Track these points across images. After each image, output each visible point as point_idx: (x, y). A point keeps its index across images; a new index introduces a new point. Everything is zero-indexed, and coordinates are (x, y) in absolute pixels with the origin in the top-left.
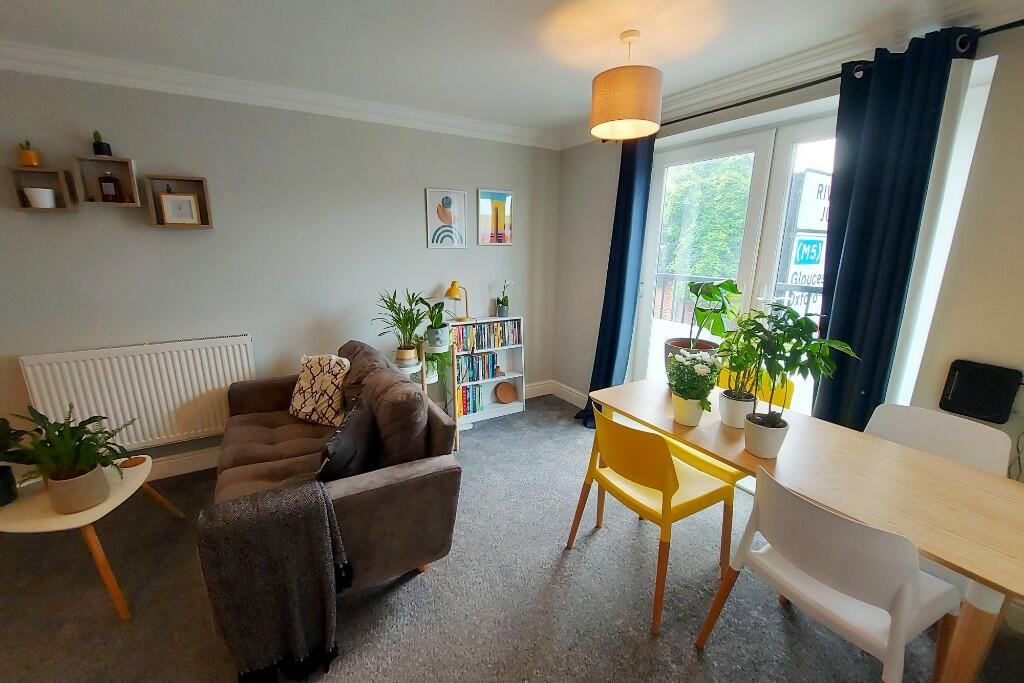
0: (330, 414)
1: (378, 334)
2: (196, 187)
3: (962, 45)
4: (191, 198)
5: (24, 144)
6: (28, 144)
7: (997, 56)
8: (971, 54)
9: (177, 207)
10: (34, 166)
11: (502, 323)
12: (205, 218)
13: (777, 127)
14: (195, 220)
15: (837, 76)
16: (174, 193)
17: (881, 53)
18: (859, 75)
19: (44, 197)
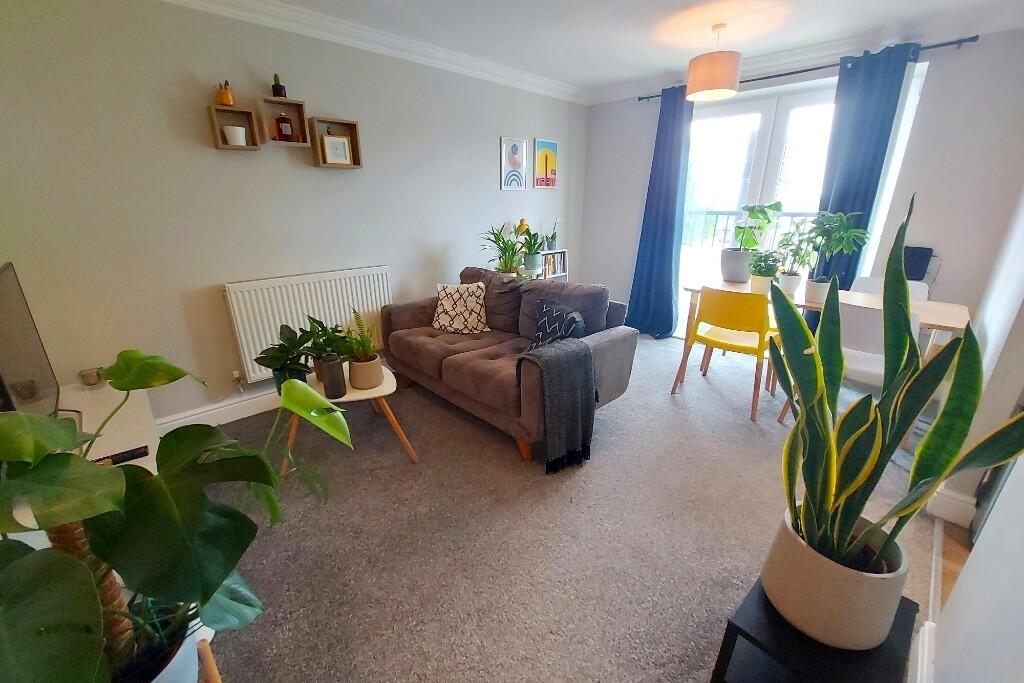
0: (481, 326)
1: (488, 259)
2: (350, 130)
3: (913, 54)
4: (345, 141)
5: (223, 84)
6: (227, 83)
7: (927, 63)
8: (915, 60)
9: (336, 148)
10: (230, 106)
11: (553, 255)
12: (356, 160)
13: (779, 96)
14: (348, 161)
15: (837, 65)
16: (333, 135)
17: (867, 53)
18: (849, 65)
19: (239, 135)
